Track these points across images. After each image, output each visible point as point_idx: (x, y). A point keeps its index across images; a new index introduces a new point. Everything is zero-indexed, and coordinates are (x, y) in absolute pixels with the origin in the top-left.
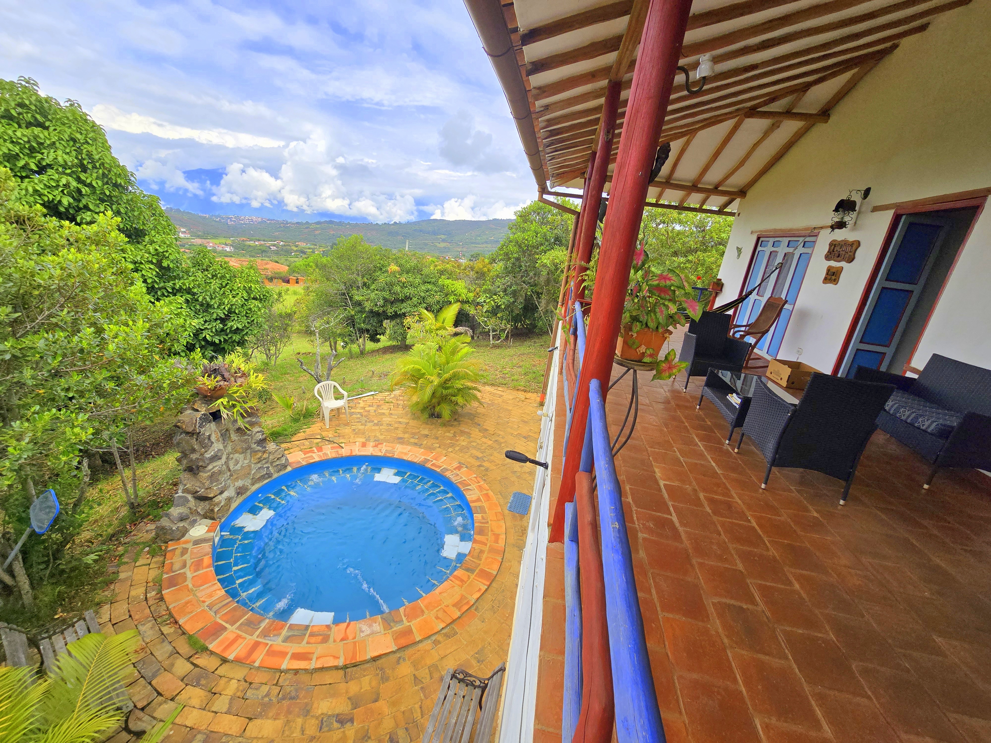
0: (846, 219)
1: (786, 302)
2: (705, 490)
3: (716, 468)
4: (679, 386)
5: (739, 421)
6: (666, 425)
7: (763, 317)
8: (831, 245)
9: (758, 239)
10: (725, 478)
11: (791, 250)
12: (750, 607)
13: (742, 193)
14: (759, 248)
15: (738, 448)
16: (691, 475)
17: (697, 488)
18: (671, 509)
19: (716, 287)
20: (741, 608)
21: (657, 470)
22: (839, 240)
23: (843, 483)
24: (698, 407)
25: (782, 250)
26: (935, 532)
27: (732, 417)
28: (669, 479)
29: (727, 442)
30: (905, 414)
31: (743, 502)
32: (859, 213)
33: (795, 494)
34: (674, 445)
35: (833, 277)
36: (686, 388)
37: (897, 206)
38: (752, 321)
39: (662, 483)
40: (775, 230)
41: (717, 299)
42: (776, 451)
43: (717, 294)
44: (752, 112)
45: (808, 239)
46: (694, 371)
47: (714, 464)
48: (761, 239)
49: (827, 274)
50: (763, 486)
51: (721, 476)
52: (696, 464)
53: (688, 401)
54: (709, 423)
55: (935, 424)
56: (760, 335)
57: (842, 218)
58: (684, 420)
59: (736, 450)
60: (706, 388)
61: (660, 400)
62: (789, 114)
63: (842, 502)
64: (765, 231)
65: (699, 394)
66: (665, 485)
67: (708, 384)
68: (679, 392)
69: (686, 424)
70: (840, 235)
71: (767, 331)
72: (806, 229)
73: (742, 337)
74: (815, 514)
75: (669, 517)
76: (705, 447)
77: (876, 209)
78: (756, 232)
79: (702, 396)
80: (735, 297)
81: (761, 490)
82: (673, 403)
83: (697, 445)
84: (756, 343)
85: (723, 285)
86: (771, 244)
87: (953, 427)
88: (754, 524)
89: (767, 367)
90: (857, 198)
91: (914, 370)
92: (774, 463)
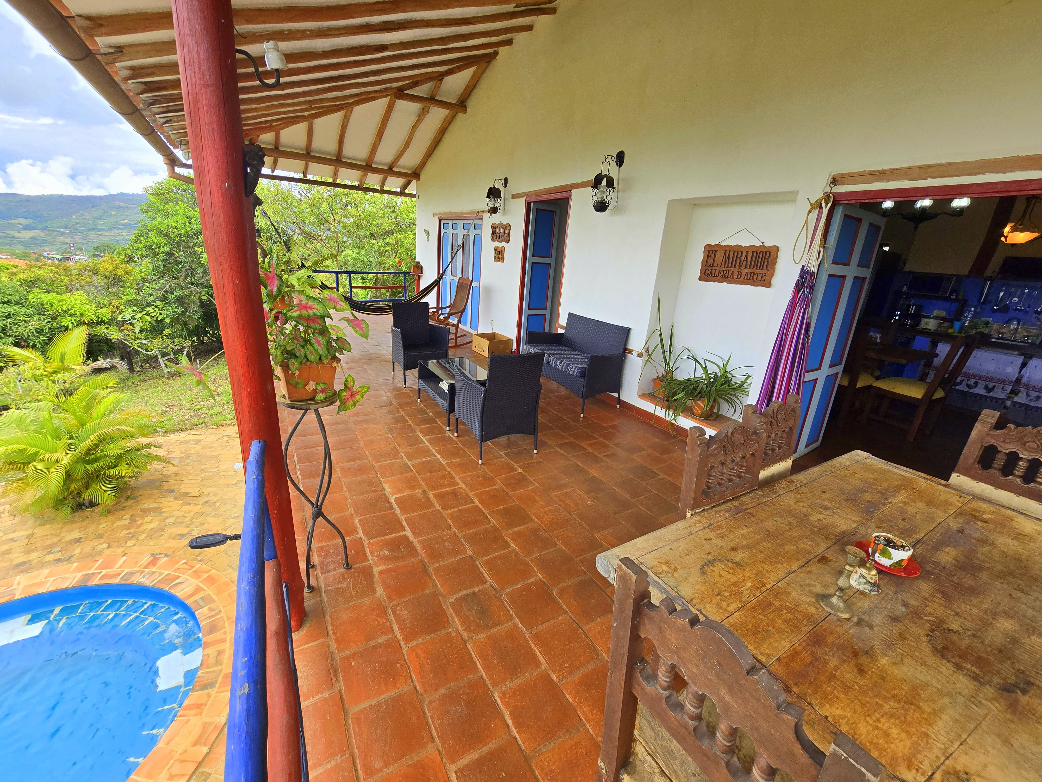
0: (497, 205)
1: (472, 281)
2: (433, 488)
3: (441, 459)
4: (399, 382)
5: (452, 409)
6: (391, 430)
7: (458, 298)
8: (492, 227)
9: (440, 221)
10: (450, 467)
11: (465, 232)
12: (481, 587)
13: (416, 175)
14: (443, 231)
15: (457, 433)
16: (419, 477)
17: (426, 489)
18: (404, 524)
19: (416, 269)
20: (474, 593)
21: (386, 486)
22: (497, 223)
23: (533, 436)
24: (419, 400)
25: (461, 232)
26: (590, 450)
27: (444, 404)
28: (399, 491)
29: (448, 428)
30: (561, 365)
31: (466, 486)
32: (504, 199)
33: (505, 459)
34: (400, 450)
35: (500, 256)
36: (405, 384)
37: (526, 195)
38: (452, 302)
39: (392, 499)
40: (451, 213)
41: (421, 281)
42: (482, 429)
43: (419, 277)
44: (400, 94)
45: (476, 222)
46: (407, 367)
47: (438, 456)
48: (442, 222)
49: (496, 253)
50: (480, 462)
51: (446, 466)
52: (423, 463)
53: (409, 396)
54: (430, 414)
55: (577, 368)
56: (459, 314)
57: (494, 204)
58: (408, 419)
59: (456, 435)
60: (420, 380)
61: (383, 404)
62: (432, 100)
63: (535, 451)
64: (444, 214)
65: (416, 387)
66: (396, 500)
67: (421, 377)
68: (399, 389)
69: (410, 422)
70: (497, 219)
71: (464, 310)
72: (473, 213)
73: (446, 319)
74: (520, 471)
75: (403, 533)
76: (429, 441)
77: (514, 197)
78: (436, 215)
79: (420, 389)
80: (435, 277)
81: (479, 466)
82: (395, 403)
83: (422, 442)
84: (459, 321)
85: (422, 267)
86: (450, 226)
87: (585, 368)
88: (477, 503)
89: (471, 342)
90: (500, 186)
91: (562, 327)
92: (483, 439)
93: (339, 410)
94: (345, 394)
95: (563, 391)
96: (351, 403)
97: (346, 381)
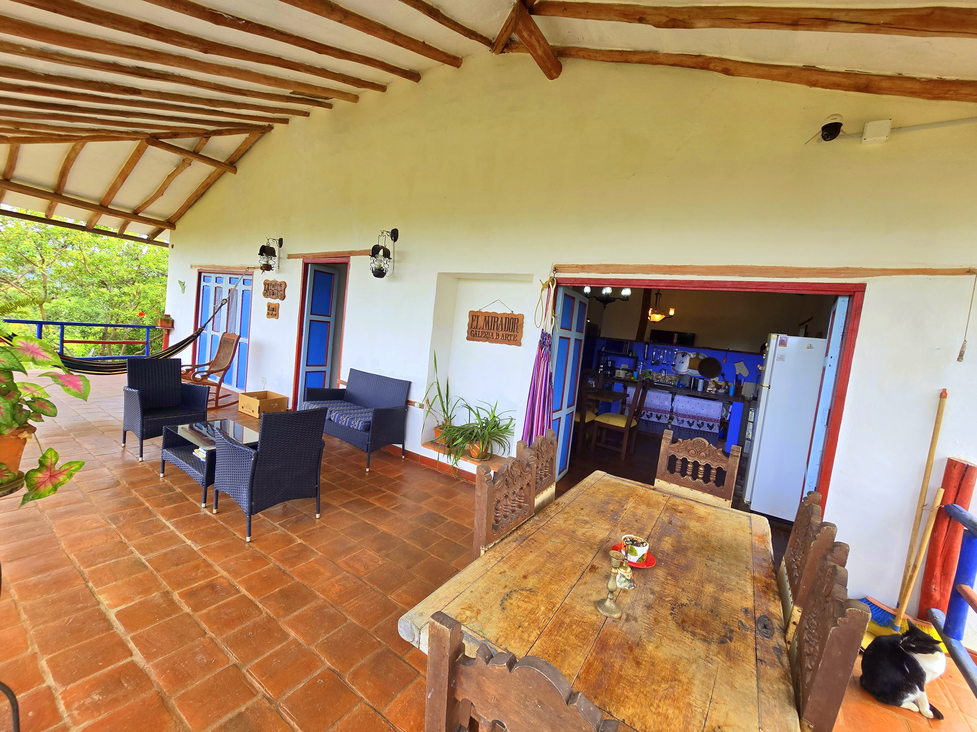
0: (271, 263)
1: (239, 337)
2: (178, 585)
3: (193, 546)
4: (132, 454)
5: (210, 479)
6: (115, 519)
7: (221, 354)
8: (265, 284)
9: (200, 274)
10: (205, 553)
11: (232, 286)
13: (171, 223)
14: (203, 284)
15: (216, 508)
16: (158, 576)
17: (168, 588)
18: (131, 645)
19: (165, 324)
20: (240, 715)
21: (101, 598)
22: (271, 280)
23: (314, 499)
24: (162, 475)
25: (226, 286)
27: (200, 476)
28: (125, 600)
29: (203, 505)
30: (344, 421)
31: (229, 573)
32: (279, 258)
33: (281, 530)
34: (129, 543)
35: (274, 313)
36: (141, 456)
37: (303, 256)
38: (213, 359)
39: (112, 615)
40: (214, 266)
41: (170, 336)
42: (251, 498)
43: (169, 332)
44: (154, 140)
45: (245, 277)
46: (146, 434)
47: (189, 542)
48: (203, 275)
49: (269, 310)
50: (248, 539)
51: (200, 553)
52: (166, 554)
53: (147, 471)
54: (179, 490)
55: (361, 423)
56: (222, 372)
57: (267, 262)
58: (143, 500)
59: (215, 511)
60: (165, 450)
61: (105, 486)
62: (195, 153)
63: (318, 516)
64: (205, 267)
65: (159, 458)
66: (119, 615)
67: (167, 445)
68: (132, 464)
69: (147, 504)
70: (270, 276)
71: (229, 367)
72: (242, 268)
73: (204, 377)
74: (299, 541)
75: (129, 659)
76: (176, 525)
77: (290, 257)
78: (196, 267)
79: (164, 461)
80: (190, 332)
81: (247, 545)
82: (124, 482)
83: (164, 527)
84: (222, 381)
85: (173, 322)
86: (213, 279)
87: (370, 422)
88: (244, 591)
89: (238, 402)
90: (274, 245)
91: (343, 383)
92: (252, 511)
93: (26, 499)
94: (39, 475)
95: (346, 447)
96: (50, 487)
97: (44, 457)
